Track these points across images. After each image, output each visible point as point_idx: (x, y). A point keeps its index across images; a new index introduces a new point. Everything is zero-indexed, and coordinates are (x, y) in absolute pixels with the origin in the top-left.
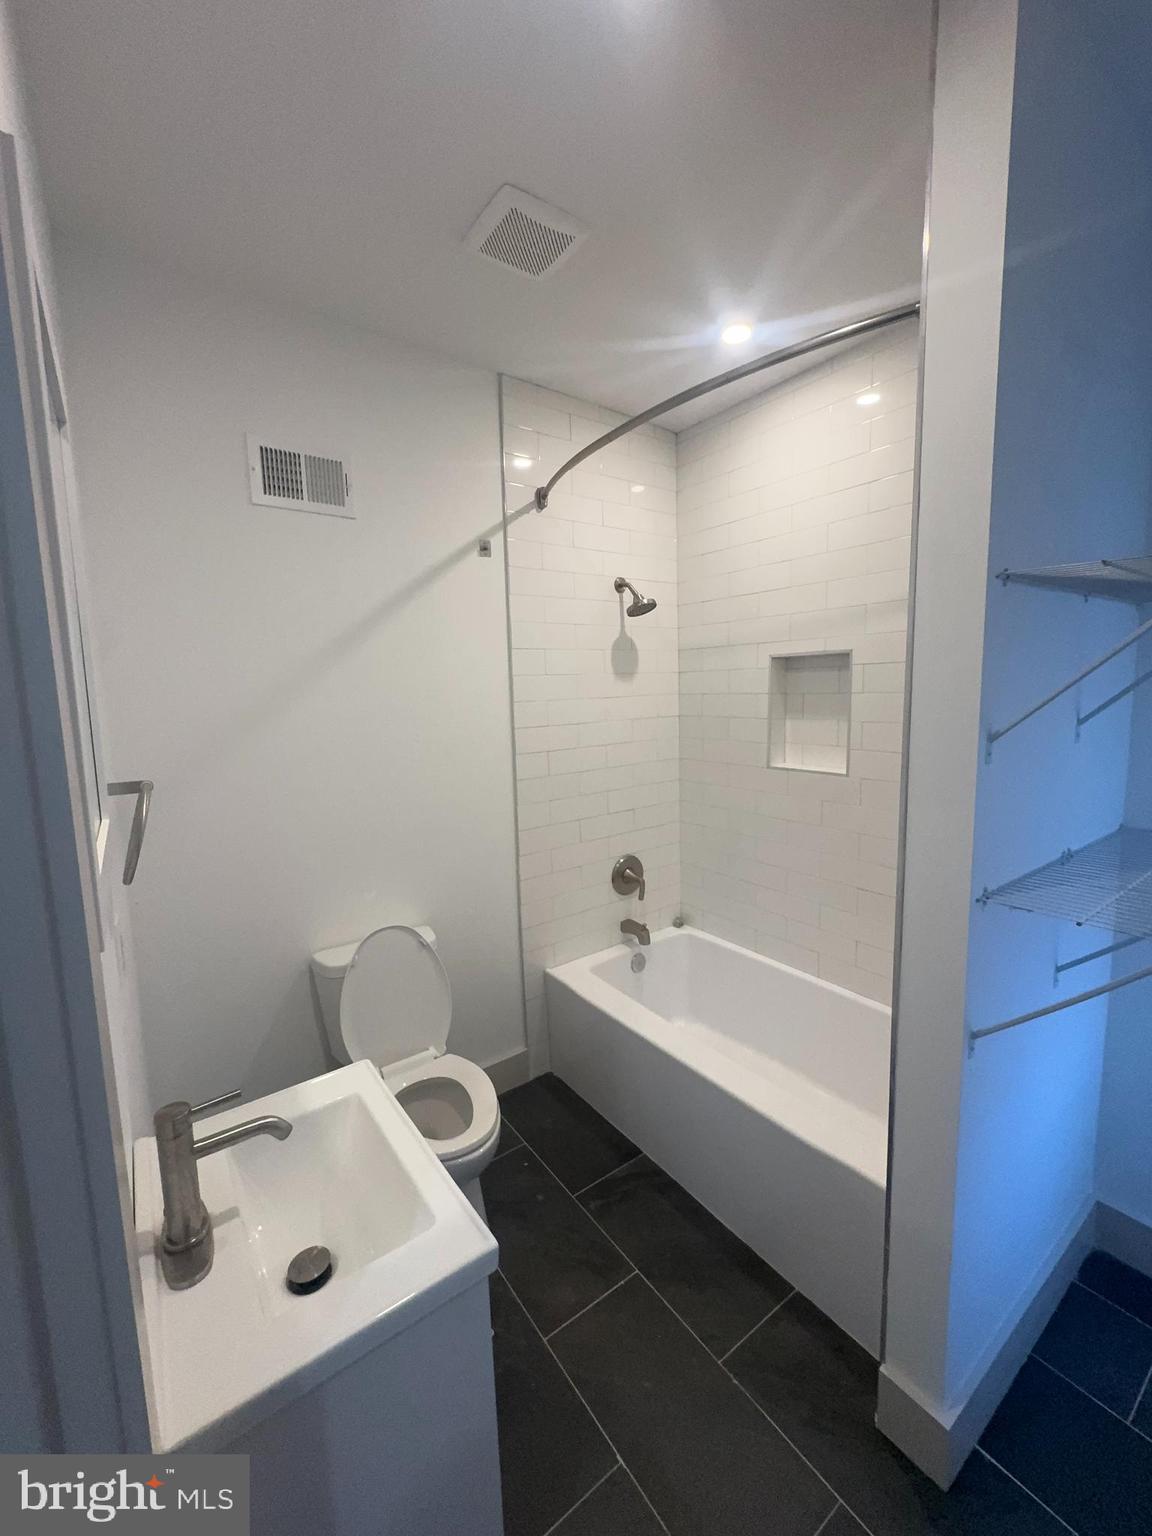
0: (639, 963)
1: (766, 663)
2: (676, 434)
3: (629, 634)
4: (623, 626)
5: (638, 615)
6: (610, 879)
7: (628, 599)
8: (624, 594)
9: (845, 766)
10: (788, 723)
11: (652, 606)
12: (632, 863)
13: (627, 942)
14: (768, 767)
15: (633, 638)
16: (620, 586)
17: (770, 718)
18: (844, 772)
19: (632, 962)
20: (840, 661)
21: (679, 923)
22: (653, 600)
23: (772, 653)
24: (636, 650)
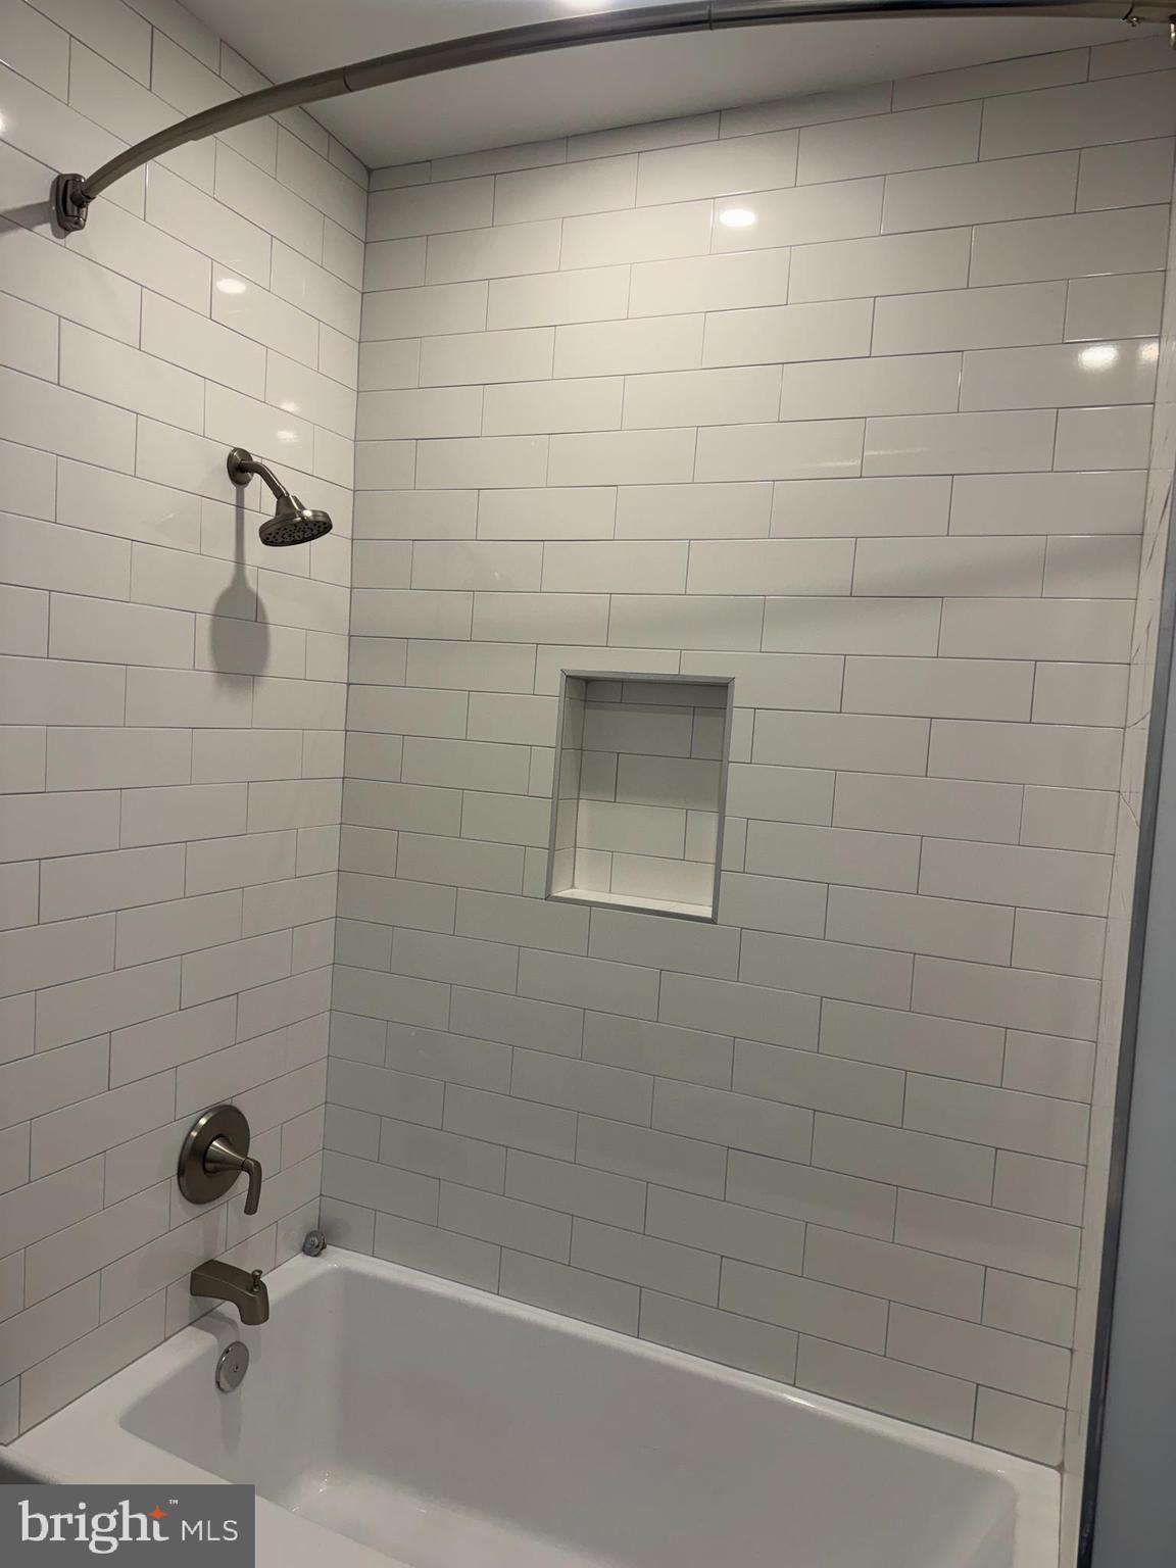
0: (232, 1367)
1: (556, 685)
2: (370, 171)
3: (252, 584)
4: (240, 561)
5: (283, 544)
6: (174, 1170)
7: (261, 504)
8: (248, 490)
9: (710, 901)
10: (584, 808)
11: (320, 527)
12: (228, 1122)
13: (202, 1319)
14: (548, 897)
15: (262, 595)
16: (241, 468)
17: (556, 799)
18: (707, 912)
19: (219, 1368)
20: (710, 696)
21: (314, 1246)
22: (326, 515)
23: (565, 668)
24: (265, 623)
